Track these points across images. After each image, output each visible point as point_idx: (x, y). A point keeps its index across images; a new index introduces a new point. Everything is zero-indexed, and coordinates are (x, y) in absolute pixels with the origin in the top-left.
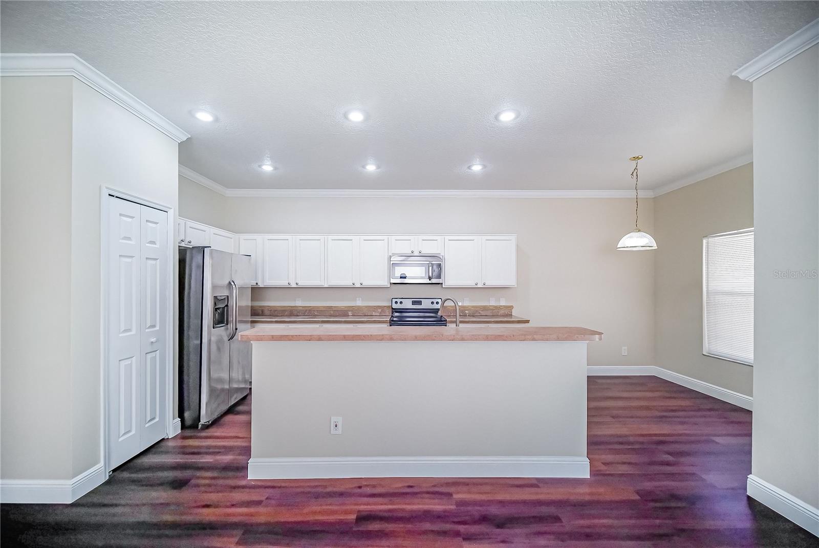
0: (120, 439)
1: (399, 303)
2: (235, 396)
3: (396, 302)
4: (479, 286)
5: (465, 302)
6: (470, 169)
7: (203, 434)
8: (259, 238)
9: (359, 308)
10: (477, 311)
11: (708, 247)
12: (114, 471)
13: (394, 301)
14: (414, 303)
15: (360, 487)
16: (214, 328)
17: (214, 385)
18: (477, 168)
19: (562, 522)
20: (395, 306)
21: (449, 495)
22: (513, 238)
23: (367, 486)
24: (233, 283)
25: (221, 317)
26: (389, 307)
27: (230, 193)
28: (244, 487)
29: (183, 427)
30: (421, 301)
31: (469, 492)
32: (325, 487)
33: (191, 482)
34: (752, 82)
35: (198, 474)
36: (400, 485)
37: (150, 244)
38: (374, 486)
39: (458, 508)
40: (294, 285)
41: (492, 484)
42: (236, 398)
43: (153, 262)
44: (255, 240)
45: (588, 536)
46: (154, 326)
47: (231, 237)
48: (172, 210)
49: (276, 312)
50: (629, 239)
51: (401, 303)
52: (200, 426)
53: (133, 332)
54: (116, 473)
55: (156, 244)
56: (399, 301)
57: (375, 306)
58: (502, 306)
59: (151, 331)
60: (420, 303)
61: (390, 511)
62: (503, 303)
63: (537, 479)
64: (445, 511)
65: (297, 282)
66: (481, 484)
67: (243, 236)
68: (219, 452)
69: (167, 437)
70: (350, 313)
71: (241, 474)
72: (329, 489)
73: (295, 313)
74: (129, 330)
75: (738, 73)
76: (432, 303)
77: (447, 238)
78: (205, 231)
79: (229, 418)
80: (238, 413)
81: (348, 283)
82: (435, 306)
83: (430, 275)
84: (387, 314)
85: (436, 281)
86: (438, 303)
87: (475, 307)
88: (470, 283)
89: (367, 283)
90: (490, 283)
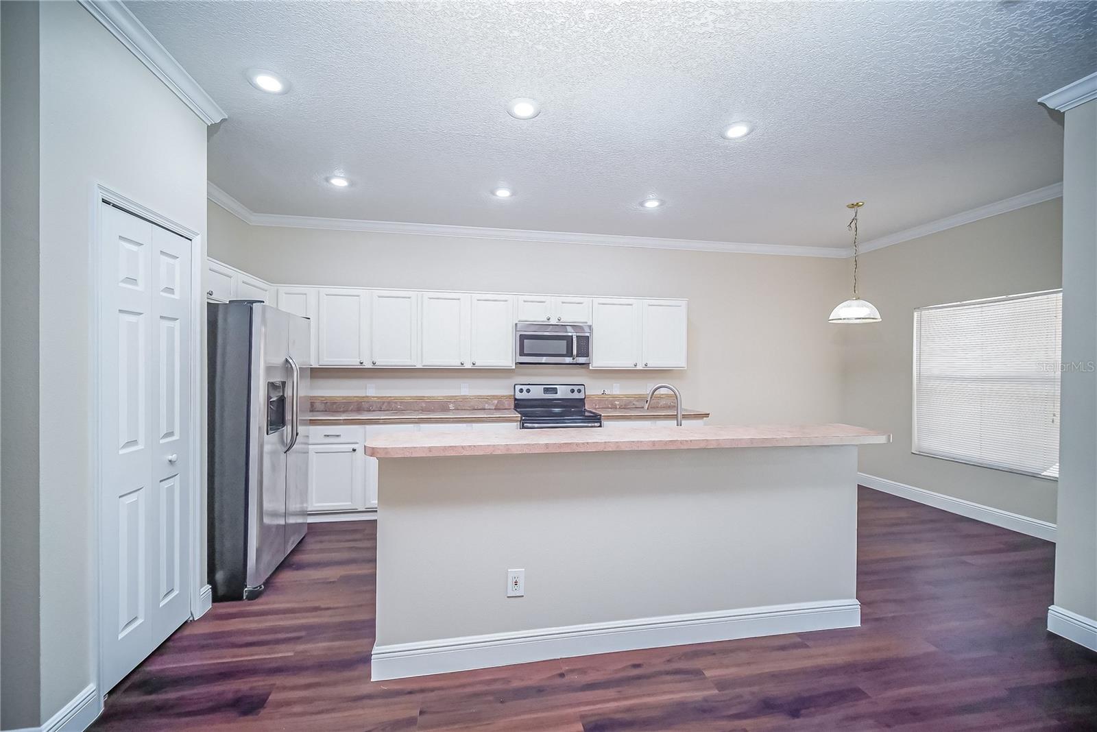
0: (121, 636)
1: (525, 391)
2: (292, 539)
3: (521, 391)
4: (639, 367)
5: (617, 389)
6: (642, 206)
7: (256, 606)
8: (311, 291)
9: (465, 398)
10: (631, 402)
11: (920, 322)
12: (111, 693)
13: (518, 388)
14: (546, 390)
15: (562, 675)
16: (267, 434)
17: (267, 520)
18: (652, 204)
19: (869, 697)
20: (519, 396)
21: (698, 673)
22: (683, 303)
23: (572, 671)
24: (291, 361)
25: (278, 416)
26: (509, 397)
27: (256, 219)
28: (370, 697)
29: (216, 598)
30: (556, 388)
31: (721, 666)
32: (506, 681)
33: (270, 698)
34: (1064, 113)
35: (278, 680)
36: (620, 666)
37: (165, 292)
38: (583, 671)
39: (721, 692)
40: (368, 365)
41: (747, 649)
42: (293, 542)
43: (171, 324)
44: (305, 294)
45: (915, 715)
46: (171, 434)
47: (266, 288)
48: (199, 238)
49: (335, 406)
50: (844, 309)
51: (528, 391)
52: (245, 595)
53: (140, 447)
54: (114, 696)
55: (173, 294)
56: (525, 388)
57: (488, 396)
58: (663, 395)
59: (168, 443)
60: (555, 391)
61: (629, 710)
63: (799, 635)
64: (705, 700)
65: (375, 361)
66: (732, 651)
67: (284, 289)
68: (299, 638)
69: (191, 619)
70: (451, 406)
71: (355, 673)
72: (516, 684)
73: (365, 406)
74: (134, 442)
75: (1046, 99)
76: (573, 391)
77: (597, 301)
78: (230, 277)
79: (287, 576)
80: (300, 567)
81: (454, 362)
82: (576, 396)
83: (575, 352)
84: (507, 407)
85: (582, 360)
86: (579, 391)
87: (627, 396)
88: (626, 363)
89: (482, 362)
90: (654, 363)
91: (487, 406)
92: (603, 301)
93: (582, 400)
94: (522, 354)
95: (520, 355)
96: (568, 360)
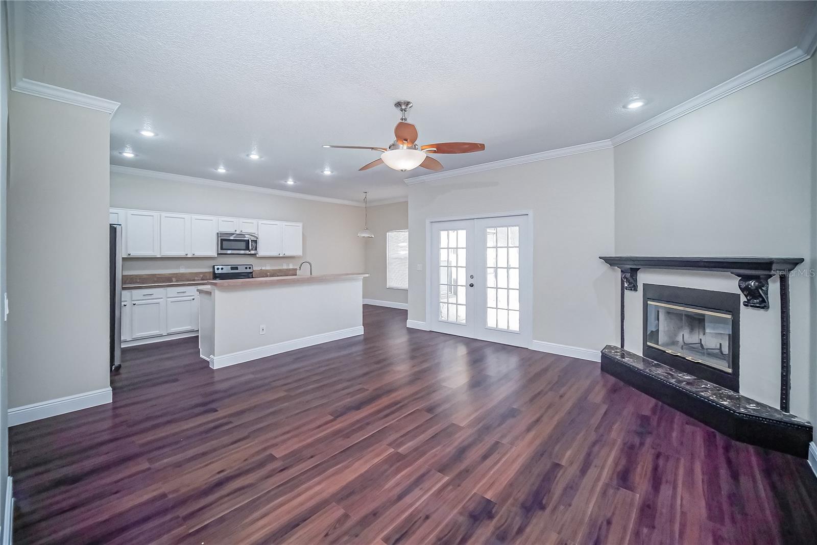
1: (220, 269)
3: (218, 269)
4: (281, 256)
5: (268, 267)
6: (286, 183)
9: (183, 274)
11: (389, 237)
13: (217, 267)
14: (232, 268)
18: (290, 183)
20: (216, 271)
22: (300, 225)
26: (210, 272)
51: (222, 269)
56: (220, 267)
57: (198, 272)
58: (290, 269)
60: (237, 268)
62: (291, 267)
70: (174, 278)
76: (246, 268)
77: (260, 222)
81: (181, 253)
82: (248, 270)
83: (250, 248)
84: (208, 277)
85: (253, 252)
86: (250, 268)
87: (273, 270)
88: (275, 254)
89: (198, 253)
90: (288, 254)
91: (196, 279)
92: (265, 222)
93: (252, 273)
94: (222, 249)
95: (221, 250)
96: (247, 252)
